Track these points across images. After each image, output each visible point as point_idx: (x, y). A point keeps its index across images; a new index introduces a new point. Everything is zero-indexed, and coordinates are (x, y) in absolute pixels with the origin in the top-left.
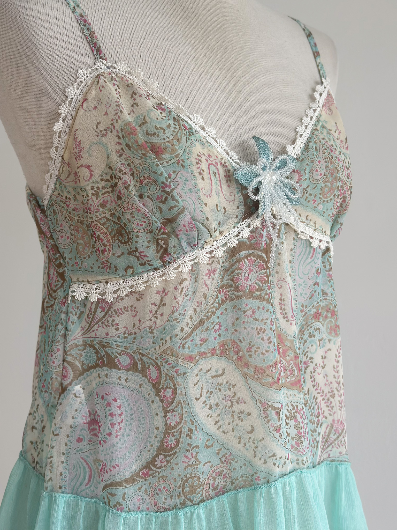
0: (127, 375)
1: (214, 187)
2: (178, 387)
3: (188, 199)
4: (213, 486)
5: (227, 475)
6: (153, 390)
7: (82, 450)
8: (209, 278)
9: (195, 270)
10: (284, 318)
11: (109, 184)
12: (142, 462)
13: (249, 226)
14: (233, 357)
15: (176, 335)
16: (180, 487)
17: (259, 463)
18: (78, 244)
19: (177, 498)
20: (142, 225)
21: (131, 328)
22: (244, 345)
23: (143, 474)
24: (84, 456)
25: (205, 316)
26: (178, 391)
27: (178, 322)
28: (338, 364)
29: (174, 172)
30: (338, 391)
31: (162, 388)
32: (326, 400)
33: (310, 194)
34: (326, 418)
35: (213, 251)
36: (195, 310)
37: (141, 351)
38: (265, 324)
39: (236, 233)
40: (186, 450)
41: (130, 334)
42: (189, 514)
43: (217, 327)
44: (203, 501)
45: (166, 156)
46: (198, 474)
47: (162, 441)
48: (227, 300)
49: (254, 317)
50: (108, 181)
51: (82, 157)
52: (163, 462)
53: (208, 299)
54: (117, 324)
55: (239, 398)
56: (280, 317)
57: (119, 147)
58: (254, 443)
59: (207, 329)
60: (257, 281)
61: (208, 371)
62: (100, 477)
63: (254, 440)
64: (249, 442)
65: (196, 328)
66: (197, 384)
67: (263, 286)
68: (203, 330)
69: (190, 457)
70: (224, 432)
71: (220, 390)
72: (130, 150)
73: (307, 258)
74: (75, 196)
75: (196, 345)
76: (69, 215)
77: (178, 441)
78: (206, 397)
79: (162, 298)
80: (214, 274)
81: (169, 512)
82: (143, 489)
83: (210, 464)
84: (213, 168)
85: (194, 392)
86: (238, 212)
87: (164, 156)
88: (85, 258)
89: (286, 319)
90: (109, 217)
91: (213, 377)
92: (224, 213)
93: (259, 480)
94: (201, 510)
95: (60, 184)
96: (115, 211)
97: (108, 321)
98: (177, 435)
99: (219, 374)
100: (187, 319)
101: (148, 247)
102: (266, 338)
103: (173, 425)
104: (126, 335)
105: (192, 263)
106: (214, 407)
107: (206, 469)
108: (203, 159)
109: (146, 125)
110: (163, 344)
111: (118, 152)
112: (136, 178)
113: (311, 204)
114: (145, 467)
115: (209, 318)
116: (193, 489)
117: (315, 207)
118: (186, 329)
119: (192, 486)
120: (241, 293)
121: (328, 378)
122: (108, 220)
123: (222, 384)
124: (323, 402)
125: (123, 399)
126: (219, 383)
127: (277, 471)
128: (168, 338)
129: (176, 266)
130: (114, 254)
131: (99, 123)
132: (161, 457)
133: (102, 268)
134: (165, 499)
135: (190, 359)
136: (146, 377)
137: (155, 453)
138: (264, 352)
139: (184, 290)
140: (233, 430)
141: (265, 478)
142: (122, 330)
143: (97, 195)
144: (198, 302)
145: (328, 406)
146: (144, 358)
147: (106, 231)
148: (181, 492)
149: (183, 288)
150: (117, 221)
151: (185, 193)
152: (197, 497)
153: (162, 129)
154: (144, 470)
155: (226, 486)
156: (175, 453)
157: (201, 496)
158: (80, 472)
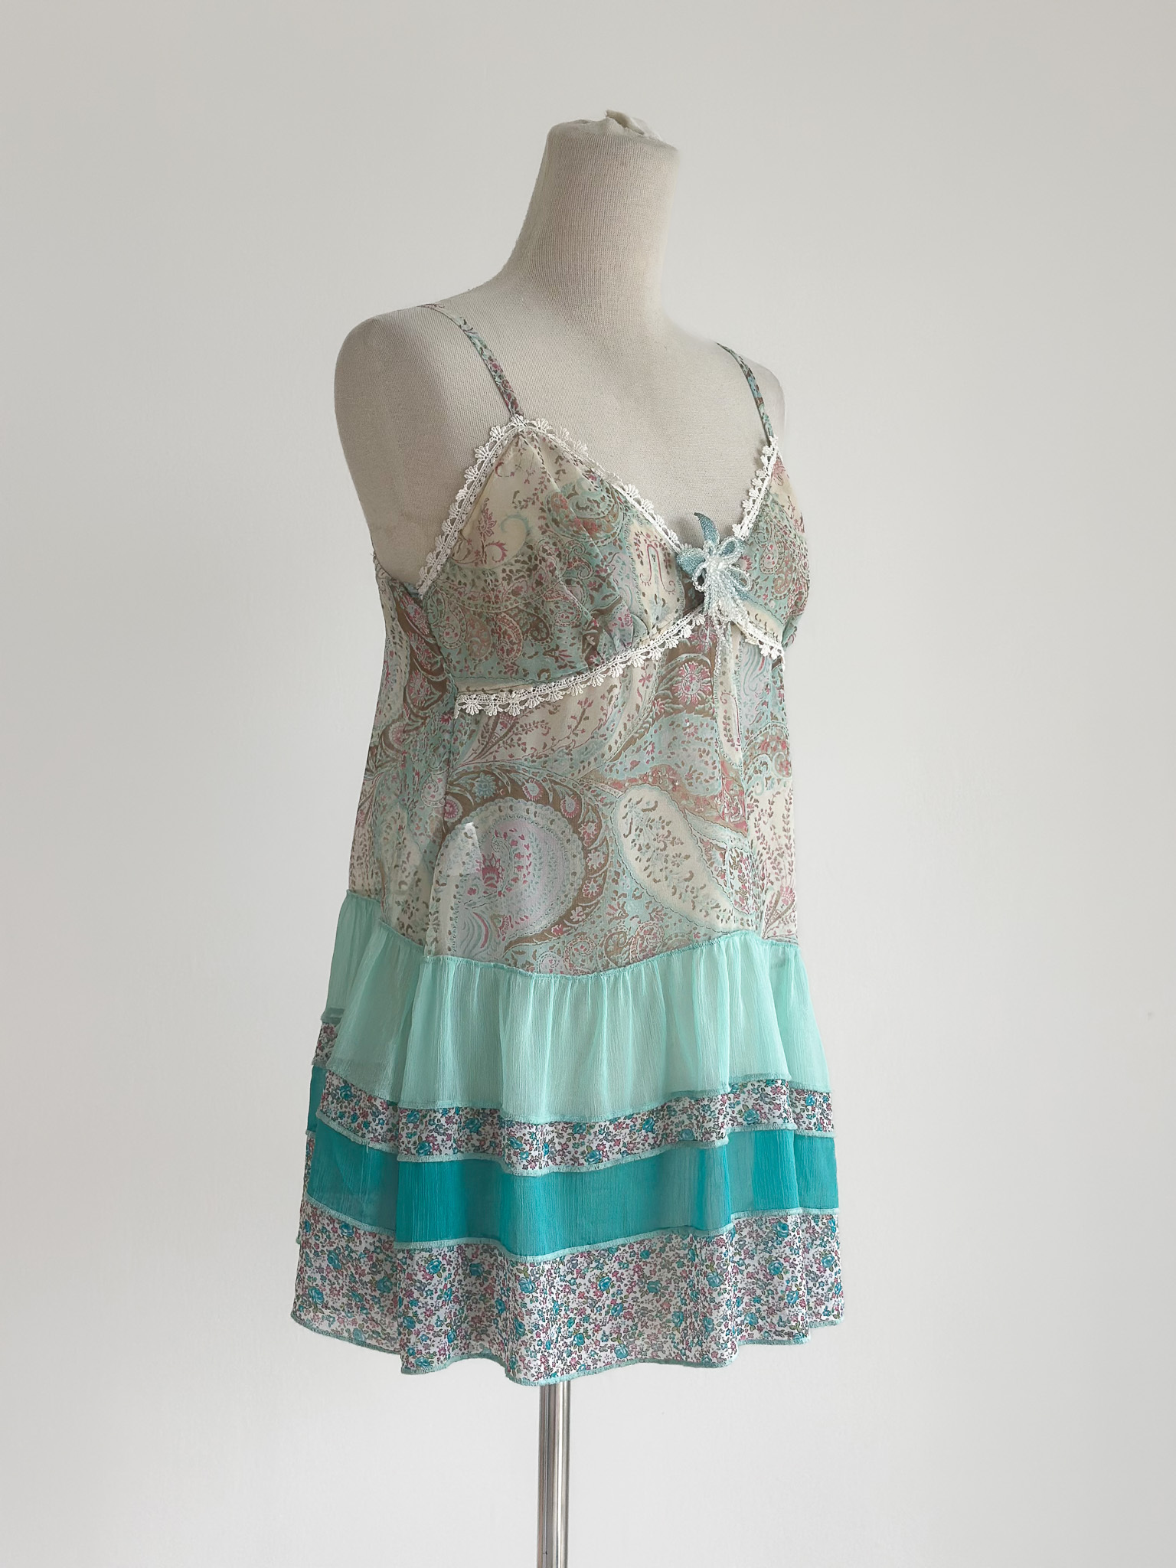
0: (536, 807)
1: (653, 573)
2: (603, 820)
3: (624, 587)
4: (640, 946)
5: (658, 935)
6: (570, 826)
7: (475, 903)
8: (643, 685)
9: (627, 675)
10: (728, 741)
11: (526, 566)
12: (553, 917)
13: (690, 623)
14: (668, 787)
15: (603, 755)
16: (601, 945)
17: (699, 916)
18: (471, 642)
19: (598, 959)
20: (567, 617)
21: (540, 749)
22: (683, 771)
23: (555, 930)
24: (477, 911)
25: (636, 733)
26: (604, 825)
27: (605, 739)
28: (789, 813)
29: (610, 554)
30: (788, 849)
31: (583, 822)
32: (772, 860)
33: (761, 588)
34: (772, 883)
35: (648, 653)
36: (625, 724)
37: (553, 778)
38: (709, 744)
39: (675, 632)
40: (612, 898)
41: (540, 757)
42: (612, 978)
43: (650, 748)
44: (628, 963)
45: (601, 535)
46: (625, 929)
47: (580, 889)
48: (661, 716)
49: (696, 735)
50: (524, 562)
51: (493, 533)
52: (581, 916)
53: (641, 710)
54: (524, 744)
55: (674, 838)
56: (724, 739)
57: (542, 522)
58: (693, 893)
59: (638, 750)
60: (699, 692)
61: (638, 803)
62: (499, 936)
63: (693, 888)
64: (687, 891)
65: (625, 748)
66: (625, 817)
67: (707, 698)
68: (633, 750)
69: (617, 908)
70: (655, 881)
71: (651, 828)
72: (558, 526)
73: (754, 670)
74: (473, 580)
75: (626, 769)
76: (460, 606)
77: (601, 887)
78: (636, 835)
79: (584, 710)
80: (649, 681)
81: (590, 975)
82: (555, 949)
83: (638, 919)
84: (652, 551)
85: (622, 827)
86: (678, 605)
87: (598, 534)
88: (480, 661)
89: (731, 743)
90: (521, 607)
91: (644, 811)
92: (663, 606)
93: (699, 937)
94: (627, 974)
95: (453, 565)
96: (531, 600)
97: (512, 740)
98: (600, 880)
99: (651, 807)
100: (616, 736)
101: (572, 645)
102: (710, 762)
103: (595, 868)
104: (534, 758)
105: (624, 666)
106: (644, 849)
107: (634, 924)
108: (642, 539)
109: (577, 496)
110: (584, 767)
111: (541, 528)
112: (562, 560)
113: (761, 601)
114: (557, 923)
115: (642, 735)
116: (618, 947)
117: (766, 604)
118: (614, 748)
119: (617, 944)
120: (681, 706)
121: (776, 831)
122: (521, 611)
123: (653, 820)
124: (768, 862)
125: (531, 836)
126: (650, 819)
127: (721, 926)
128: (592, 759)
129: (604, 669)
130: (524, 655)
131: (518, 492)
132: (579, 909)
133: (505, 673)
134: (583, 961)
135: (618, 785)
136: (560, 811)
137: (570, 905)
138: (708, 778)
139: (614, 699)
140: (666, 878)
141: (705, 935)
142: (529, 751)
143: (509, 579)
144: (629, 716)
145: (774, 868)
146: (556, 787)
147: (516, 625)
148: (604, 952)
149: (612, 697)
150: (533, 612)
151: (622, 579)
152: (622, 958)
153: (596, 501)
154: (556, 926)
155: (656, 947)
156: (597, 904)
157: (628, 957)
158: (474, 929)
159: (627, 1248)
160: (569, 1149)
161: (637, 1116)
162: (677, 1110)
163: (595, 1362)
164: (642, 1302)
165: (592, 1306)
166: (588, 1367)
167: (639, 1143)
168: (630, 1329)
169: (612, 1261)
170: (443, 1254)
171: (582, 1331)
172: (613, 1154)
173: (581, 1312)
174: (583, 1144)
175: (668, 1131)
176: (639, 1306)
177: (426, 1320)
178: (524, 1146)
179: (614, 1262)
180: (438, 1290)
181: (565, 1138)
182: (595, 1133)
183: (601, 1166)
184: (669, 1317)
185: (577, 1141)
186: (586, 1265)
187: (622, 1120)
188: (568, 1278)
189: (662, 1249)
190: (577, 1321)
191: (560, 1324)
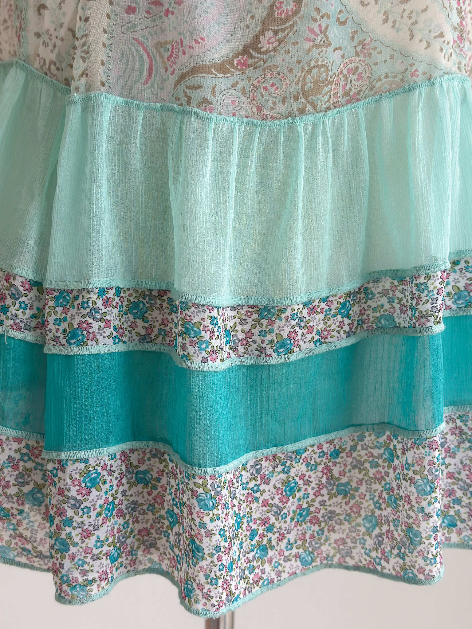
4: (343, 88)
5: (363, 75)
7: (134, 26)
12: (237, 44)
16: (298, 82)
17: (417, 48)
19: (293, 100)
23: (239, 63)
24: (137, 35)
40: (312, 18)
42: (310, 127)
44: (329, 108)
46: (327, 62)
47: (271, 7)
52: (273, 43)
58: (411, 18)
62: (166, 70)
63: (411, 12)
64: (402, 17)
69: (318, 32)
81: (283, 121)
82: (239, 87)
83: (342, 52)
93: (417, 76)
94: (328, 122)
107: (337, 57)
114: (242, 53)
116: (318, 84)
119: (317, 82)
132: (269, 34)
134: (274, 103)
137: (258, 29)
141: (424, 73)
148: (300, 91)
152: (322, 100)
154: (240, 57)
155: (361, 90)
156: (292, 26)
157: (329, 101)
158: (134, 62)
159: (315, 448)
160: (253, 338)
161: (334, 299)
162: (375, 292)
163: (279, 574)
164: (330, 505)
165: (276, 514)
166: (272, 581)
167: (333, 330)
168: (316, 534)
169: (300, 463)
170: (102, 463)
171: (265, 542)
172: (305, 342)
173: (265, 522)
174: (271, 331)
175: (365, 317)
176: (326, 509)
177: (83, 542)
178: (203, 333)
179: (302, 464)
180: (97, 507)
181: (249, 325)
182: (287, 318)
183: (293, 357)
184: (360, 520)
185: (264, 328)
186: (271, 469)
187: (316, 303)
188: (251, 485)
189: (354, 448)
190: (261, 531)
191: (242, 539)
